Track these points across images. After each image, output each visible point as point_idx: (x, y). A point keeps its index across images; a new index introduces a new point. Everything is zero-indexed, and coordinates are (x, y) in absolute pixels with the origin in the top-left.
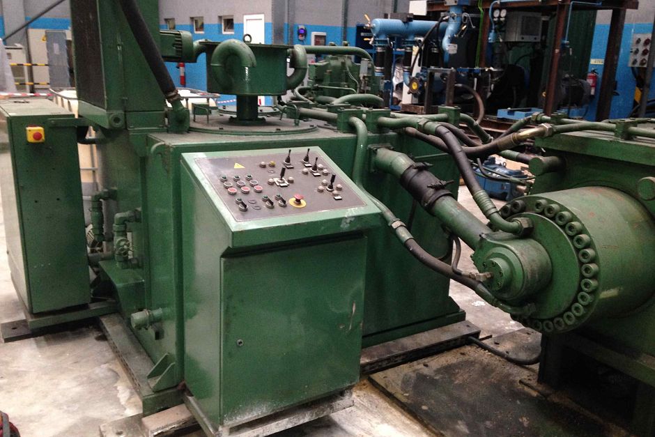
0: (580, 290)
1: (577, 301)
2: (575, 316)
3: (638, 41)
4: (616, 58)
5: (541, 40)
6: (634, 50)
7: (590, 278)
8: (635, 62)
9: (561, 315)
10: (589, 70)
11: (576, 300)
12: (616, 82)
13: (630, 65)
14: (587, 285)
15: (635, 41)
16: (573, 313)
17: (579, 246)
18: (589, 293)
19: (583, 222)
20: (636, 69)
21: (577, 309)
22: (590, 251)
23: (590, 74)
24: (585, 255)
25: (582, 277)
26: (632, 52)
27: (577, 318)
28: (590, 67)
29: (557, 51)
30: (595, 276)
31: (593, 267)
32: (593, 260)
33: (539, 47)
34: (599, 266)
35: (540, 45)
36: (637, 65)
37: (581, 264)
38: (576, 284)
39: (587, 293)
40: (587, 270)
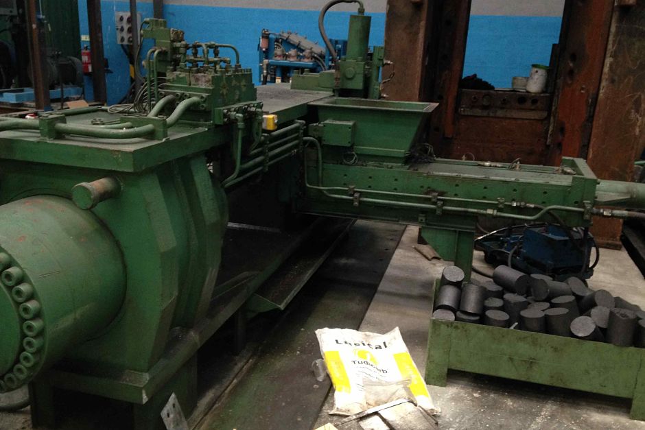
0: (24, 336)
1: (24, 350)
2: (26, 368)
3: (121, 19)
4: (100, 35)
5: (19, 13)
6: (119, 27)
7: (32, 319)
8: (122, 39)
9: (11, 370)
10: (82, 47)
11: (22, 349)
12: (107, 60)
13: (119, 42)
14: (30, 328)
15: (118, 19)
16: (24, 365)
17: (10, 283)
18: (34, 337)
19: (9, 252)
20: (126, 47)
21: (26, 358)
22: (24, 288)
23: (84, 51)
24: (19, 293)
25: (23, 320)
26: (117, 29)
27: (29, 369)
28: (82, 44)
29: (34, 26)
30: (38, 315)
31: (32, 305)
32: (32, 296)
33: (17, 21)
34: (39, 302)
35: (18, 18)
36: (126, 43)
37: (18, 304)
38: (18, 330)
39: (32, 337)
40: (26, 310)
